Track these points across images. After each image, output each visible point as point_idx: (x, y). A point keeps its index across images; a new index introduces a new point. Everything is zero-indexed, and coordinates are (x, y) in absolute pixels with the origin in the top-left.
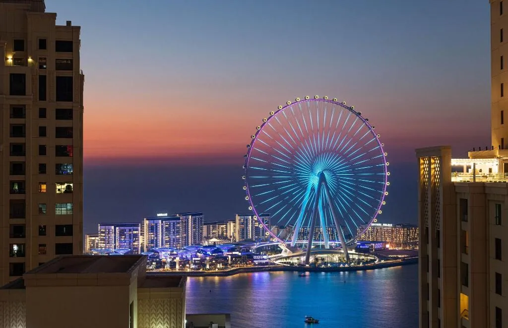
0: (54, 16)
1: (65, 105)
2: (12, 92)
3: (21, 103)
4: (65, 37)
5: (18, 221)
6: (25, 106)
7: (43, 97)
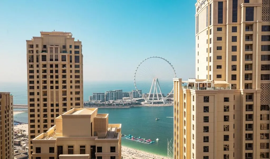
0: (74, 39)
1: (77, 64)
2: (62, 61)
3: (65, 63)
4: (77, 44)
5: (65, 97)
6: (66, 64)
7: (71, 61)
